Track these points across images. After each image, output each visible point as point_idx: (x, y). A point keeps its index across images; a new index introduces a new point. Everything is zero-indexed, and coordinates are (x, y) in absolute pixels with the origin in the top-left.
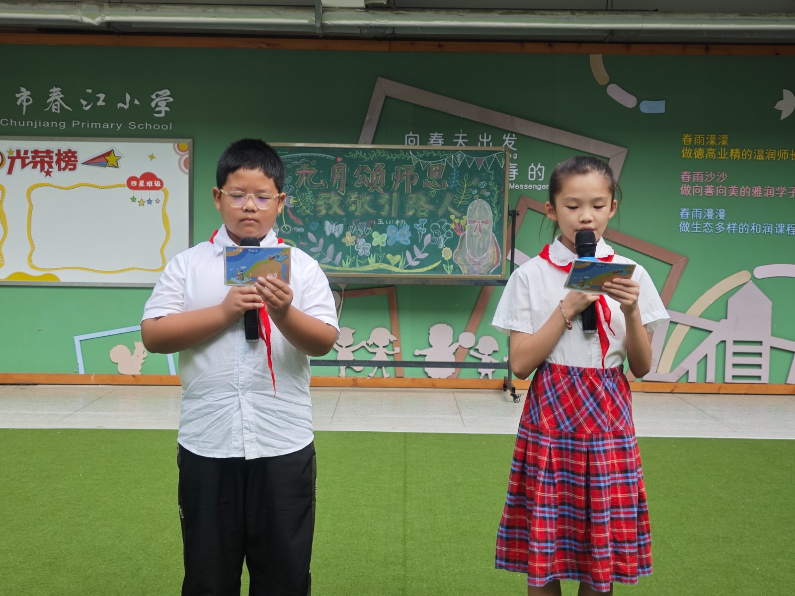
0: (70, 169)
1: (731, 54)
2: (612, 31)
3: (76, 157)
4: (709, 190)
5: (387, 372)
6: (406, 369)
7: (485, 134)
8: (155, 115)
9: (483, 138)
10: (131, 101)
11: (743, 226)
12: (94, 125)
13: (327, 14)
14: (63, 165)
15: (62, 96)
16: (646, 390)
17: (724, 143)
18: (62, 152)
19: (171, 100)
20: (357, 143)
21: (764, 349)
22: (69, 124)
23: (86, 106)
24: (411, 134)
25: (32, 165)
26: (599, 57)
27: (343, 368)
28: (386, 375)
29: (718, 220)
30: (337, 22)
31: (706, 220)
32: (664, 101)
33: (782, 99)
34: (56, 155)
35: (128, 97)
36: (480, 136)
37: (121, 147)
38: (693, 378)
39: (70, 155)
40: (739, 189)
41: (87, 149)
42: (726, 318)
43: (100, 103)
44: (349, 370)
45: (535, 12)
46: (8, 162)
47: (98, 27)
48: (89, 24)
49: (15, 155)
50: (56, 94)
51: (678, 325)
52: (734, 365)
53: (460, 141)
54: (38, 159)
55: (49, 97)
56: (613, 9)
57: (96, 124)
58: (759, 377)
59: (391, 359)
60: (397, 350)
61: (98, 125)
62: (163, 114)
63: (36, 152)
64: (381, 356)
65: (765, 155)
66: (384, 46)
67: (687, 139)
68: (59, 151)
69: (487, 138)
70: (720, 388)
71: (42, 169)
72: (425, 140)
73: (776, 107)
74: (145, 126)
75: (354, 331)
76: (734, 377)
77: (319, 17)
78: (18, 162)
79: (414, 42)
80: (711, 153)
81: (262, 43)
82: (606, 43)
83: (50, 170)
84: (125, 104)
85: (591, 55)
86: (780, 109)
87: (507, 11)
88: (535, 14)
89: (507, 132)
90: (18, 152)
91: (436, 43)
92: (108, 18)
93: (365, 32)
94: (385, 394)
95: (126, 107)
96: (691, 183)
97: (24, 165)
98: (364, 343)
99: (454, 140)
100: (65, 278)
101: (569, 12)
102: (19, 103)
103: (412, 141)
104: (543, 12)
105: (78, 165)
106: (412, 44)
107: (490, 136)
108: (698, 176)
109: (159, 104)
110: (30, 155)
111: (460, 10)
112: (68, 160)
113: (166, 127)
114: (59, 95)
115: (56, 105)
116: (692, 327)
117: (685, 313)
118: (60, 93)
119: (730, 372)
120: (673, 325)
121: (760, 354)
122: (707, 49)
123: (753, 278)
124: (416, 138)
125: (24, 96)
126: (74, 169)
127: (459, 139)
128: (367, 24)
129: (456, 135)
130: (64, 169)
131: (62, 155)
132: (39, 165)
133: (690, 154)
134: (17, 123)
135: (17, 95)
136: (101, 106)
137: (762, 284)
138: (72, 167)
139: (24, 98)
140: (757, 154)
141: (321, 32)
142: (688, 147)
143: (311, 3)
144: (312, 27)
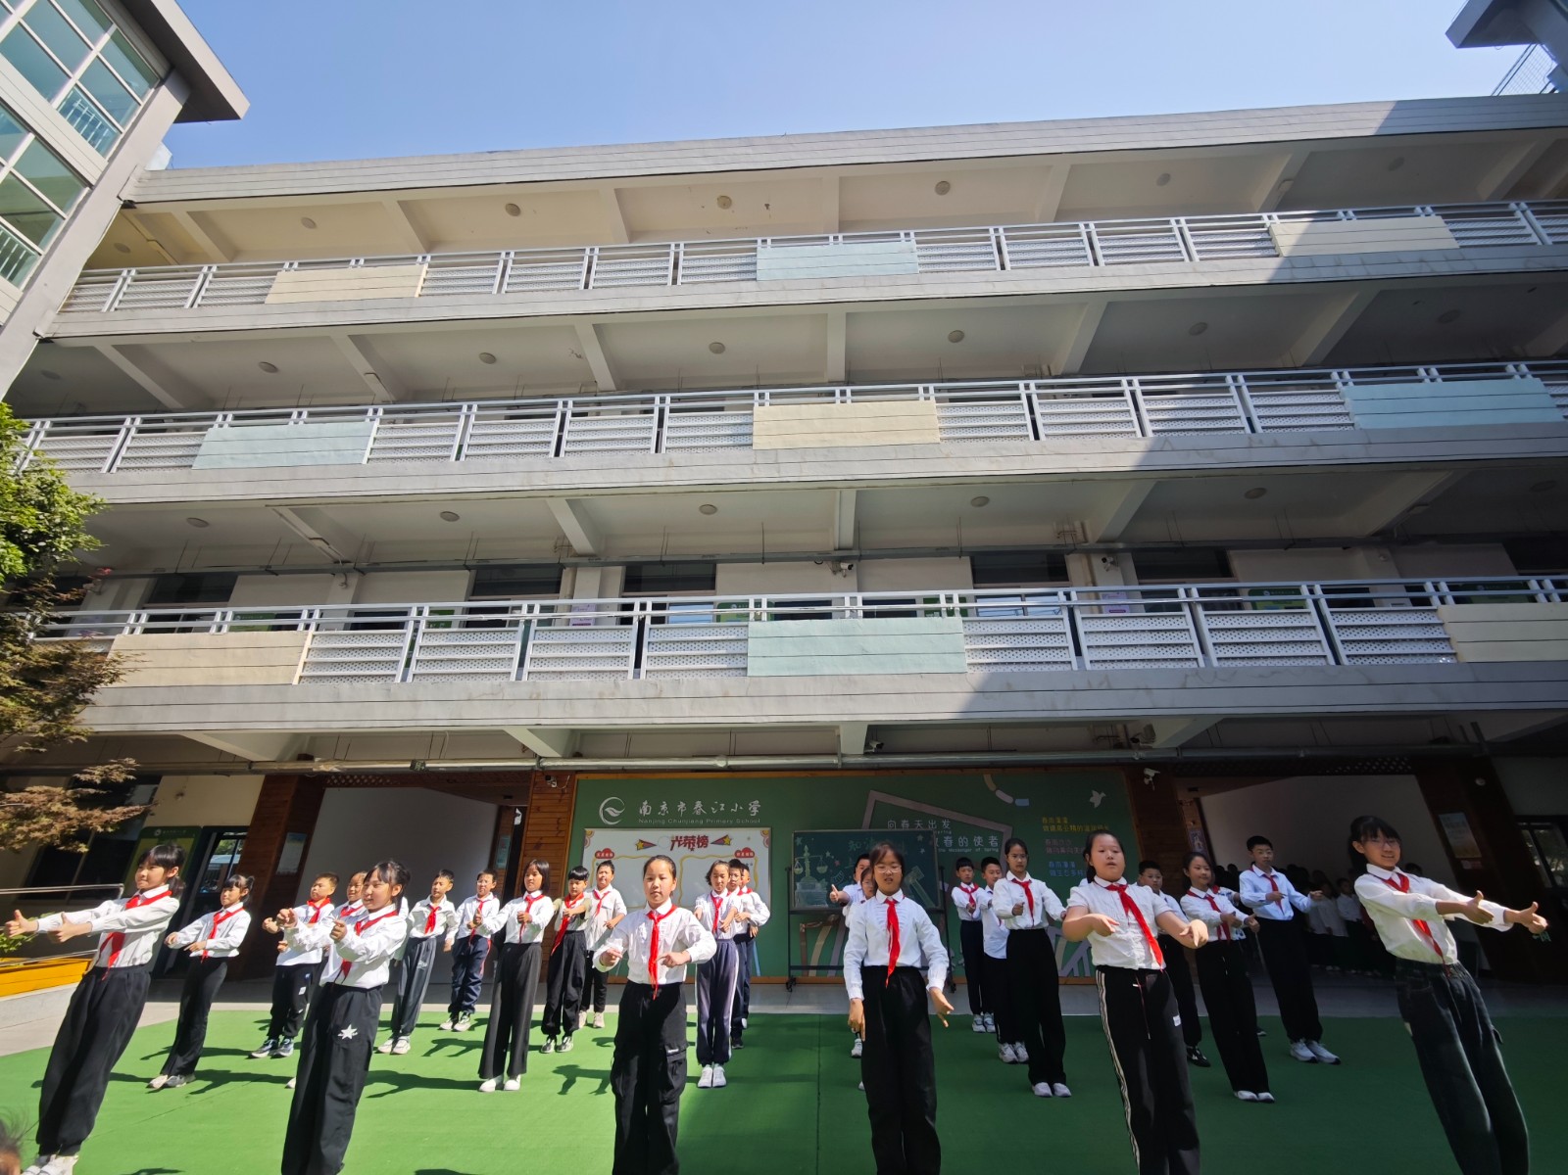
1: (1060, 772)
3: (707, 840)
4: (1063, 850)
7: (932, 821)
8: (751, 814)
10: (738, 808)
13: (844, 758)
14: (701, 844)
15: (702, 806)
17: (1066, 822)
19: (760, 806)
22: (705, 821)
23: (714, 811)
24: (891, 822)
25: (684, 844)
26: (989, 776)
29: (1072, 868)
30: (849, 762)
31: (1064, 868)
33: (1093, 796)
34: (697, 839)
35: (737, 805)
36: (929, 822)
37: (733, 833)
39: (704, 838)
41: (714, 834)
46: (671, 843)
47: (724, 768)
48: (720, 767)
49: (675, 839)
50: (699, 804)
54: (687, 841)
55: (695, 806)
56: (993, 749)
57: (719, 820)
62: (755, 814)
63: (686, 837)
66: (872, 773)
67: (1044, 820)
68: (698, 836)
71: (689, 847)
72: (898, 825)
73: (1090, 800)
74: (745, 821)
77: (841, 759)
78: (677, 843)
79: (888, 771)
80: (1059, 828)
81: (808, 774)
82: (991, 768)
83: (694, 847)
84: (735, 809)
85: (985, 775)
86: (1092, 802)
89: (944, 818)
90: (677, 837)
92: (730, 764)
93: (864, 766)
96: (1052, 847)
97: (679, 845)
99: (915, 825)
102: (679, 810)
103: (891, 826)
104: (956, 753)
105: (709, 845)
107: (935, 822)
109: (753, 808)
110: (683, 839)
111: (914, 753)
112: (703, 841)
113: (756, 821)
115: (699, 811)
122: (1046, 770)
124: (894, 824)
125: (682, 806)
127: (918, 824)
128: (865, 762)
129: (916, 822)
131: (700, 838)
132: (688, 844)
133: (1048, 829)
134: (677, 821)
135: (678, 806)
136: (722, 811)
138: (705, 845)
141: (841, 767)
142: (1046, 825)
143: (837, 751)
144: (836, 764)
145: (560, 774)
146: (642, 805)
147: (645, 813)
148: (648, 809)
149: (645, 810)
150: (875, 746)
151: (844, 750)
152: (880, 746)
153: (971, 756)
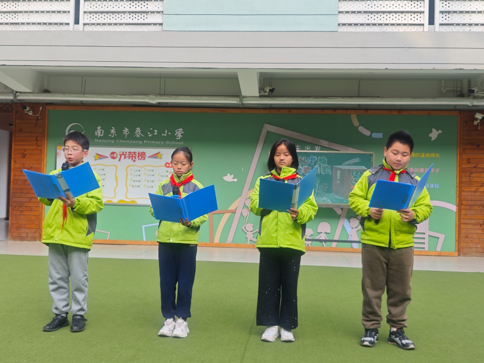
1: (410, 114)
2: (359, 105)
3: (145, 155)
8: (177, 138)
9: (307, 147)
10: (168, 133)
12: (153, 142)
13: (244, 99)
14: (140, 157)
18: (140, 153)
19: (183, 132)
21: (426, 236)
22: (143, 142)
23: (150, 135)
25: (128, 158)
26: (355, 115)
27: (249, 240)
30: (248, 102)
32: (382, 133)
34: (138, 154)
35: (166, 131)
37: (162, 151)
39: (143, 154)
40: (414, 169)
41: (150, 151)
45: (328, 97)
46: (119, 156)
47: (155, 104)
48: (152, 103)
49: (122, 153)
54: (131, 155)
55: (136, 131)
56: (360, 96)
58: (424, 248)
62: (180, 138)
63: (130, 153)
65: (425, 155)
66: (267, 111)
69: (309, 147)
73: (429, 136)
74: (172, 143)
77: (241, 100)
78: (123, 156)
79: (279, 110)
81: (219, 110)
82: (358, 110)
83: (135, 160)
84: (165, 134)
85: (351, 115)
86: (431, 136)
87: (316, 97)
89: (317, 145)
91: (288, 110)
92: (159, 101)
93: (260, 106)
97: (125, 158)
98: (257, 230)
100: (139, 202)
101: (341, 98)
102: (124, 133)
105: (146, 158)
106: (278, 110)
109: (178, 134)
110: (128, 154)
111: (297, 97)
112: (142, 156)
113: (180, 143)
114: (139, 130)
115: (138, 134)
118: (140, 130)
121: (424, 238)
122: (400, 112)
125: (126, 131)
126: (144, 159)
128: (260, 103)
130: (141, 159)
131: (140, 154)
132: (131, 158)
134: (123, 141)
135: (124, 131)
136: (155, 135)
140: (421, 155)
141: (242, 106)
143: (238, 95)
144: (238, 104)
145: (34, 105)
146: (97, 129)
147: (99, 135)
148: (101, 132)
149: (99, 132)
150: (268, 91)
151: (243, 94)
152: (272, 91)
153: (343, 100)
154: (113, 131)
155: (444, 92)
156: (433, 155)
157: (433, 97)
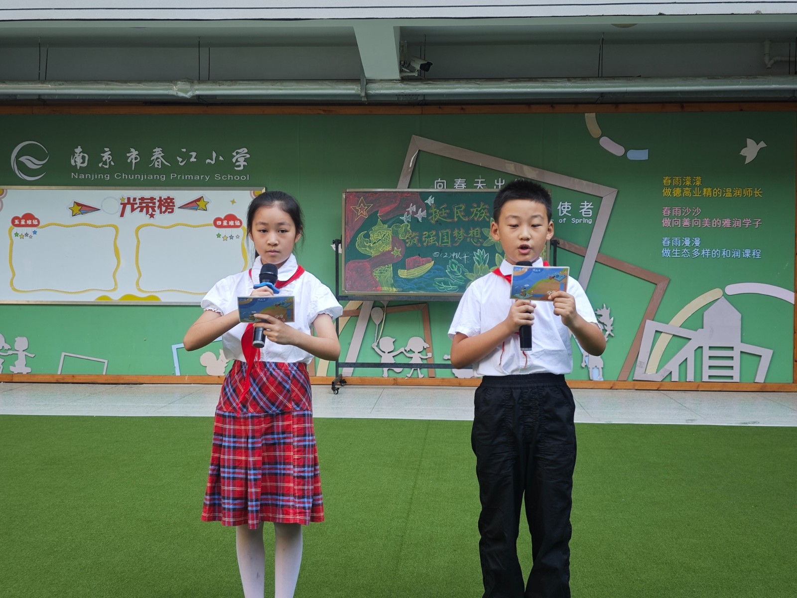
0: (169, 212)
1: (703, 111)
2: (602, 94)
3: (173, 203)
4: (686, 222)
5: (422, 373)
6: (438, 370)
7: (500, 179)
8: (236, 168)
9: (498, 182)
10: (217, 158)
11: (715, 252)
12: (188, 177)
13: (370, 86)
14: (164, 209)
15: (163, 154)
16: (636, 388)
17: (698, 183)
18: (162, 199)
19: (248, 156)
20: (396, 188)
22: (168, 177)
23: (182, 162)
24: (439, 181)
25: (139, 209)
26: (593, 115)
27: (386, 370)
28: (421, 376)
29: (694, 247)
30: (378, 92)
31: (684, 247)
32: (647, 150)
33: (746, 147)
34: (158, 201)
35: (214, 155)
36: (496, 181)
37: (208, 194)
38: (675, 377)
39: (169, 201)
40: (711, 221)
41: (182, 196)
42: (703, 328)
43: (193, 160)
44: (390, 372)
45: (539, 79)
46: (121, 207)
47: (190, 99)
48: (183, 97)
49: (126, 201)
50: (158, 153)
51: (662, 334)
52: (710, 367)
53: (480, 185)
54: (144, 205)
55: (153, 156)
56: (603, 76)
57: (189, 176)
58: (732, 377)
59: (425, 362)
60: (430, 355)
61: (191, 177)
62: (242, 168)
63: (142, 199)
64: (416, 360)
65: (732, 193)
66: (417, 110)
67: (666, 181)
68: (160, 198)
69: (502, 182)
70: (698, 386)
71: (147, 212)
72: (451, 184)
73: (742, 153)
74: (227, 177)
75: (394, 339)
76: (710, 376)
77: (363, 88)
78: (129, 207)
79: (441, 107)
80: (687, 192)
81: (320, 110)
82: (598, 104)
83: (154, 213)
84: (212, 160)
85: (586, 114)
86: (744, 155)
87: (515, 79)
88: (538, 81)
90: (129, 199)
91: (460, 107)
92: (198, 93)
93: (401, 99)
94: (419, 391)
95: (213, 162)
96: (670, 217)
97: (133, 210)
98: (402, 350)
99: (475, 185)
100: (165, 299)
101: (566, 79)
102: (129, 161)
103: (440, 186)
104: (545, 80)
105: (176, 209)
106: (440, 108)
107: (504, 180)
108: (677, 211)
109: (239, 160)
110: (138, 201)
111: (477, 80)
112: (168, 205)
113: (243, 178)
114: (160, 154)
115: (158, 162)
116: (674, 335)
117: (667, 324)
118: (161, 152)
119: (706, 373)
120: (658, 334)
121: (732, 358)
123: (725, 295)
124: (443, 183)
125: (133, 155)
126: (172, 212)
127: (478, 183)
128: (402, 93)
129: (476, 180)
130: (164, 212)
131: (162, 201)
132: (145, 209)
133: (670, 193)
134: (128, 177)
135: (128, 155)
136: (193, 162)
137: (732, 299)
138: (170, 210)
139: (133, 157)
140: (726, 192)
141: (366, 100)
142: (668, 187)
143: (357, 77)
144: (359, 95)
146: (74, 153)
147: (79, 165)
148: (83, 158)
149: (79, 160)
150: (418, 67)
151: (368, 74)
152: (425, 67)
153: (568, 84)
154: (106, 156)
155: (769, 66)
156: (748, 192)
157: (750, 75)
